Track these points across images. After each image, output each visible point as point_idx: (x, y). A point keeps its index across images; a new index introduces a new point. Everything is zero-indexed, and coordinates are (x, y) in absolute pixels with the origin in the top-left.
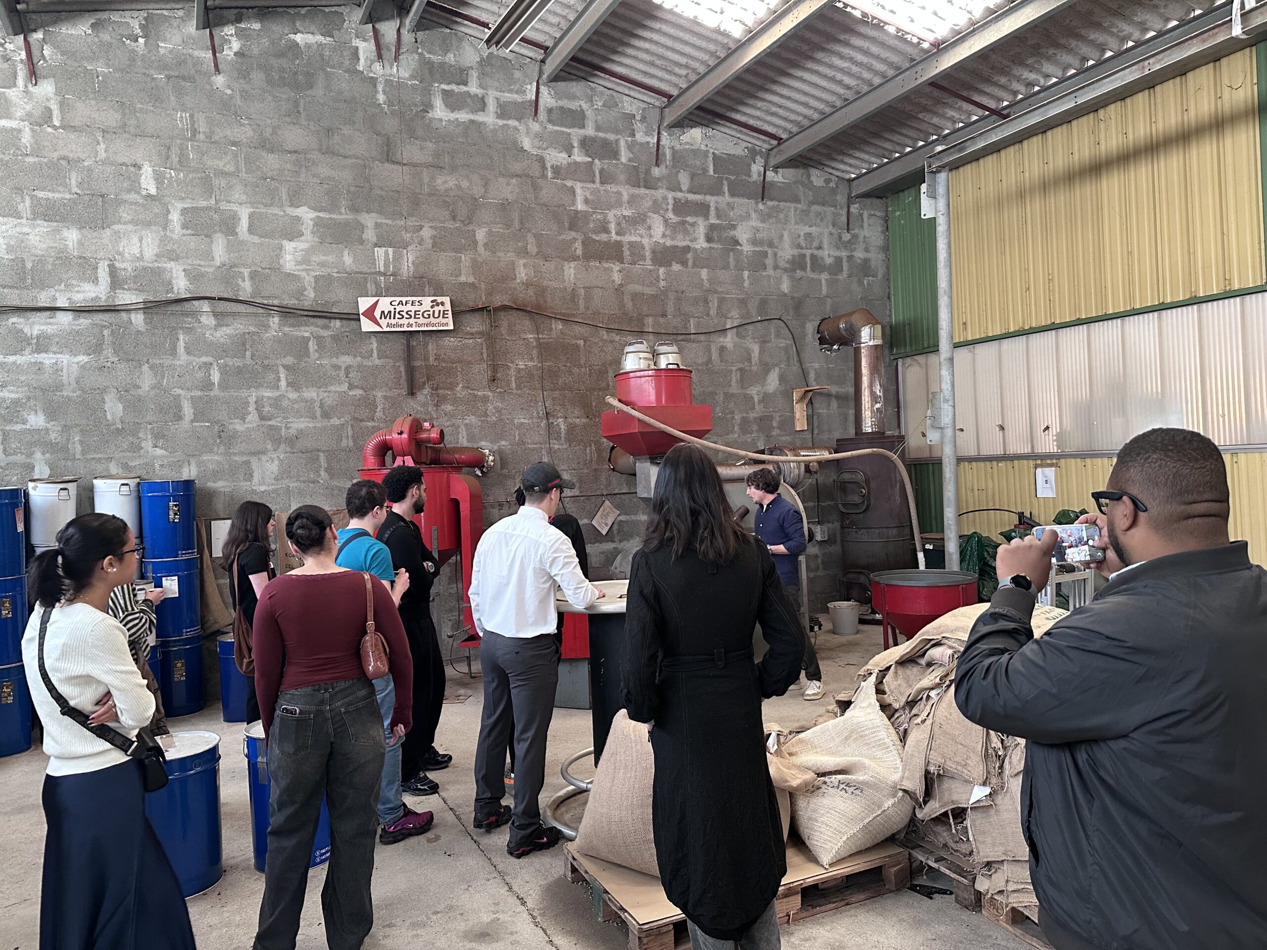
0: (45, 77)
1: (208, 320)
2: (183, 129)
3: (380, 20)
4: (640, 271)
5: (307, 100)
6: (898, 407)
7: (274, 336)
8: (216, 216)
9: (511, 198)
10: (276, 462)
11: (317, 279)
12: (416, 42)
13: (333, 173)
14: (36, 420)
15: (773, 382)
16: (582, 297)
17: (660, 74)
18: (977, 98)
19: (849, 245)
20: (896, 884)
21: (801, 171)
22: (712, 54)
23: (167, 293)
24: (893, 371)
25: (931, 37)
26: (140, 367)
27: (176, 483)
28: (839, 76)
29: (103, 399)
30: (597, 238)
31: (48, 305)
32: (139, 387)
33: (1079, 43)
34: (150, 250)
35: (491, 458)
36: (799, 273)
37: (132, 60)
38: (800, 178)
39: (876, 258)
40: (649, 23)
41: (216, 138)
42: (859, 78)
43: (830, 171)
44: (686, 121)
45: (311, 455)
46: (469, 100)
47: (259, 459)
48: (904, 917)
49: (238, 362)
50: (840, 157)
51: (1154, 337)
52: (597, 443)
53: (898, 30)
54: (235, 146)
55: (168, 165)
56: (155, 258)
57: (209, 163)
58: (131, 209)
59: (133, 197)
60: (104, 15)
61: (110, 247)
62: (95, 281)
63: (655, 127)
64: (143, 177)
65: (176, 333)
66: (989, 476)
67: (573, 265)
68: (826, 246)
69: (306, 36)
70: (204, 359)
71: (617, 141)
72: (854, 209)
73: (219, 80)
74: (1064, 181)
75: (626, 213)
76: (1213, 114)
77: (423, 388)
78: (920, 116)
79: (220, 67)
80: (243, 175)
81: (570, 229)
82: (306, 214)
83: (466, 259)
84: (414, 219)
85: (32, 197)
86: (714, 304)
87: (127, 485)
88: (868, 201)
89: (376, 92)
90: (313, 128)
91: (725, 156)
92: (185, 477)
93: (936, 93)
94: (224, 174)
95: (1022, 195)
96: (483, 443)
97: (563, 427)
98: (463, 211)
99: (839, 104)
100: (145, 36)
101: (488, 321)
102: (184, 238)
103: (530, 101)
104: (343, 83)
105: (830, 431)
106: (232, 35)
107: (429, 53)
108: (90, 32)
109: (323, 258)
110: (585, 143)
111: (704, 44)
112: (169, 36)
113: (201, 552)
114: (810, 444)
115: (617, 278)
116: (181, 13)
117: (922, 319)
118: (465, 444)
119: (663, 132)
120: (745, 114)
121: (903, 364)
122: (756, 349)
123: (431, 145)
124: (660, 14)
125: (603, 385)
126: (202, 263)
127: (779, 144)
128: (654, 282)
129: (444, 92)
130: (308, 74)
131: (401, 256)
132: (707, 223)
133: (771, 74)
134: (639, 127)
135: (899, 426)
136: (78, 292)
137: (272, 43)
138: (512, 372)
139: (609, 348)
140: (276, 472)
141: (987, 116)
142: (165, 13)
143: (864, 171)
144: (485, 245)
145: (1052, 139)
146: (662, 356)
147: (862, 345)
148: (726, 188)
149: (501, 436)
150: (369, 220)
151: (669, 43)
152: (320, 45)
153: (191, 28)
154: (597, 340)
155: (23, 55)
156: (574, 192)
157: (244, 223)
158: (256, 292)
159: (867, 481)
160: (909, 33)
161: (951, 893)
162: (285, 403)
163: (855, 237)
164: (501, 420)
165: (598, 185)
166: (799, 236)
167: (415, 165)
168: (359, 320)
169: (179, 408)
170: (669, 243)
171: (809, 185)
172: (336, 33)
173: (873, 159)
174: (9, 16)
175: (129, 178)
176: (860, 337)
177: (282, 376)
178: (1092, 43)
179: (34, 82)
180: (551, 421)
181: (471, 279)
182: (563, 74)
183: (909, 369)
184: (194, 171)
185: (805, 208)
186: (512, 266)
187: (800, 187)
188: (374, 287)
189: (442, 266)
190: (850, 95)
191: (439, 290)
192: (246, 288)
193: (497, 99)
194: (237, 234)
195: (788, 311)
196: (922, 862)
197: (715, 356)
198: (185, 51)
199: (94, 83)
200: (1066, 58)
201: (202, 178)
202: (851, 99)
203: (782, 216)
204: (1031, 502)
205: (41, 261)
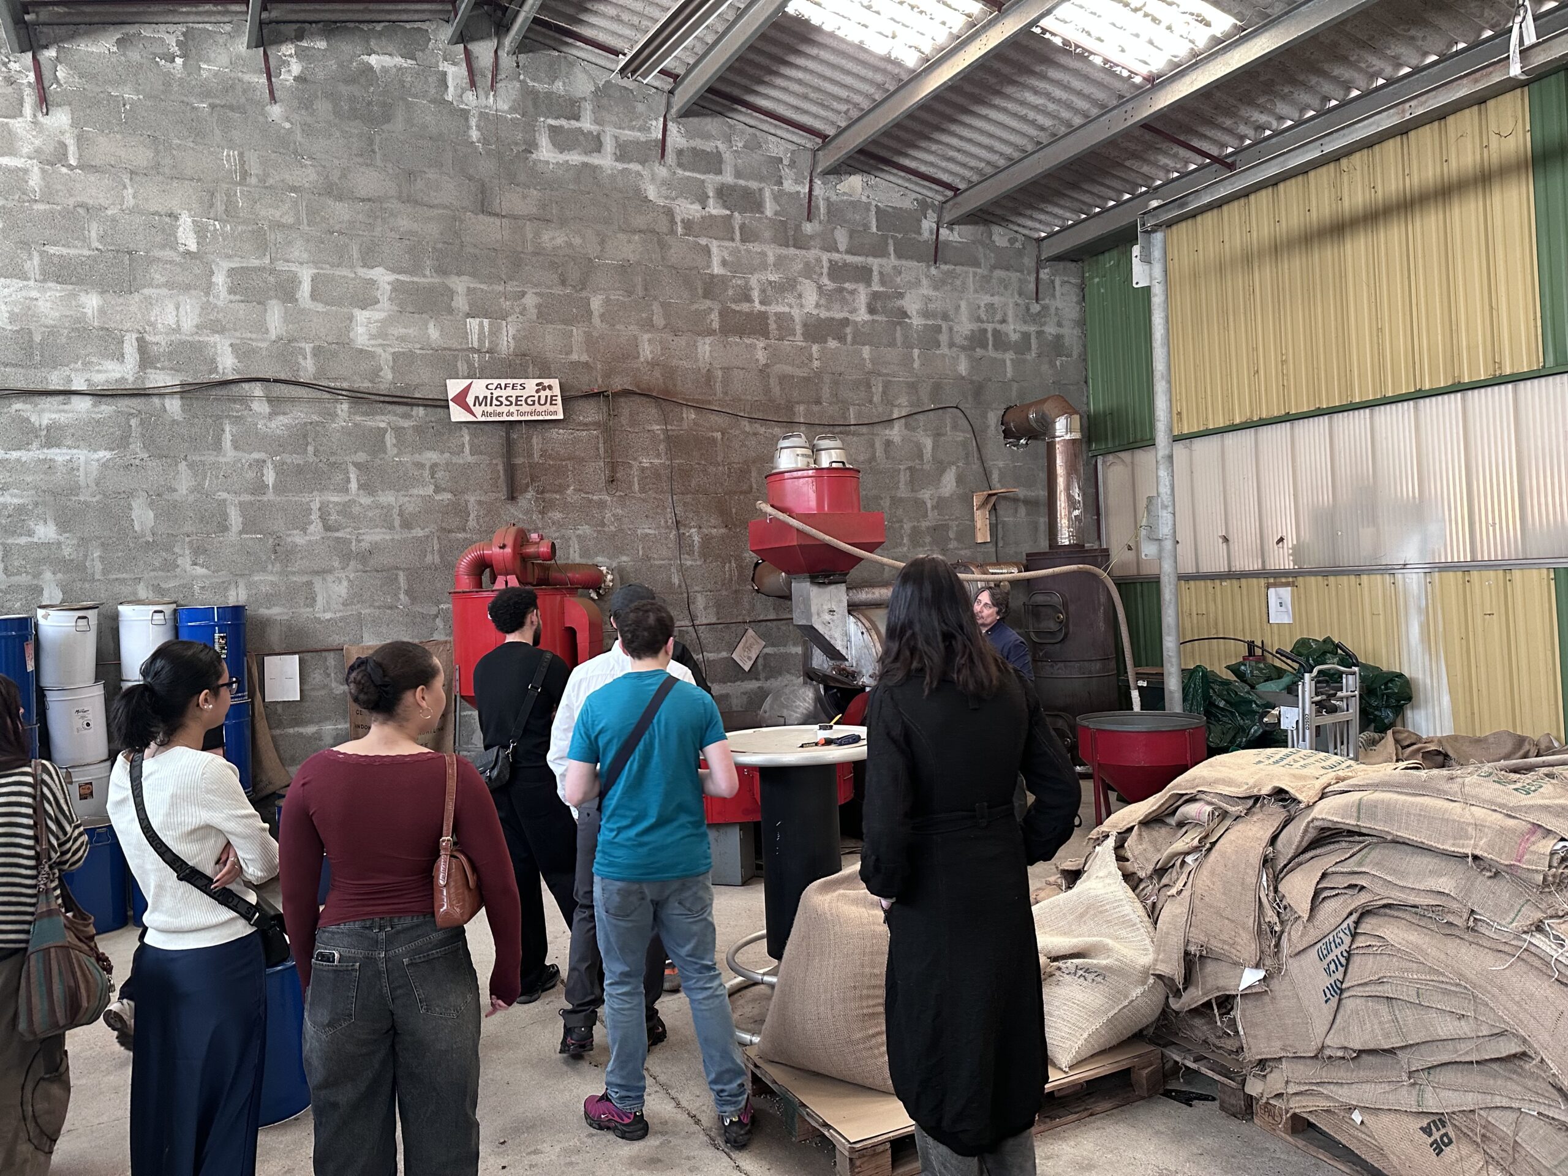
0: (59, 105)
1: (261, 407)
2: (230, 171)
3: (473, 39)
4: (789, 349)
5: (384, 136)
6: (1098, 514)
7: (343, 427)
8: (271, 279)
9: (633, 258)
10: (345, 583)
11: (396, 356)
12: (518, 66)
13: (415, 226)
14: (46, 531)
15: (949, 483)
16: (719, 380)
17: (814, 109)
18: (1196, 143)
19: (1037, 318)
20: (1148, 1090)
21: (981, 228)
22: (879, 86)
23: (210, 373)
24: (1092, 471)
25: (1144, 70)
26: (176, 465)
27: (224, 610)
28: (1032, 115)
29: (130, 504)
30: (738, 308)
31: (62, 388)
32: (175, 490)
33: (1321, 79)
34: (189, 318)
35: (609, 577)
36: (979, 352)
37: (167, 85)
38: (979, 237)
39: (1070, 334)
40: (804, 48)
41: (270, 181)
42: (1055, 117)
43: (1016, 228)
44: (844, 167)
45: (389, 575)
46: (581, 138)
47: (324, 579)
48: (1162, 1128)
49: (298, 459)
50: (1029, 212)
51: (1410, 431)
52: (739, 559)
53: (1106, 61)
54: (295, 192)
55: (212, 215)
56: (195, 329)
57: (263, 213)
58: (166, 269)
59: (168, 254)
60: (131, 30)
61: (139, 316)
62: (121, 358)
63: (807, 174)
64: (181, 229)
65: (221, 424)
66: (1210, 597)
67: (708, 340)
68: (1010, 319)
69: (382, 57)
70: (256, 455)
71: (761, 190)
72: (1044, 274)
73: (276, 111)
74: (1300, 243)
75: (772, 278)
76: (1478, 167)
77: (526, 491)
78: (1128, 163)
79: (277, 94)
80: (305, 228)
81: (705, 297)
82: (383, 277)
83: (577, 333)
84: (515, 283)
85: (42, 254)
86: (878, 389)
87: (161, 612)
88: (1061, 265)
89: (469, 127)
90: (391, 171)
91: (890, 210)
92: (232, 601)
93: (1148, 136)
94: (281, 226)
95: (1248, 259)
96: (599, 559)
97: (696, 538)
98: (574, 274)
99: (1030, 148)
100: (184, 56)
101: (605, 409)
102: (231, 305)
103: (656, 141)
104: (428, 117)
105: (1017, 544)
106: (291, 56)
107: (533, 80)
108: (115, 49)
109: (402, 331)
110: (724, 193)
111: (870, 74)
112: (213, 55)
113: (252, 696)
114: (994, 560)
115: (761, 356)
116: (228, 28)
117: (1127, 408)
118: (578, 560)
119: (816, 180)
120: (915, 159)
121: (1104, 462)
122: (928, 443)
123: (535, 192)
124: (819, 38)
125: (745, 487)
126: (254, 336)
127: (955, 195)
128: (806, 361)
129: (551, 127)
130: (384, 104)
131: (500, 329)
132: (869, 290)
133: (949, 111)
134: (786, 172)
135: (1099, 537)
136: (99, 371)
137: (341, 65)
138: (635, 472)
139: (752, 442)
140: (344, 595)
141: (1209, 165)
142: (209, 27)
143: (1057, 228)
144: (602, 315)
145: (1285, 192)
146: (823, 452)
147: (1057, 439)
148: (891, 249)
149: (620, 550)
150: (460, 285)
151: (828, 72)
152: (400, 69)
153: (241, 46)
154: (737, 432)
155: (32, 77)
156: (709, 251)
157: (306, 288)
158: (321, 371)
159: (1065, 605)
160: (1118, 66)
161: (1214, 1099)
162: (356, 510)
163: (1045, 308)
164: (621, 530)
165: (738, 243)
166: (979, 307)
167: (515, 218)
168: (448, 407)
169: (225, 516)
170: (824, 314)
171: (991, 246)
172: (419, 54)
173: (1068, 215)
174: (15, 29)
175: (164, 231)
176: (1055, 430)
177: (353, 477)
178: (1336, 80)
179: (45, 110)
180: (681, 531)
181: (584, 358)
182: (695, 107)
183: (1111, 468)
184: (244, 222)
185: (986, 273)
186: (635, 342)
187: (980, 247)
188: (465, 367)
189: (549, 340)
190: (1044, 138)
191: (545, 372)
192: (308, 369)
193: (616, 138)
194: (297, 300)
195: (966, 398)
196: (1176, 1063)
197: (880, 452)
198: (233, 75)
199: (119, 112)
200: (1305, 97)
201: (253, 232)
202: (1045, 143)
203: (958, 282)
204: (1262, 629)
205: (52, 332)
